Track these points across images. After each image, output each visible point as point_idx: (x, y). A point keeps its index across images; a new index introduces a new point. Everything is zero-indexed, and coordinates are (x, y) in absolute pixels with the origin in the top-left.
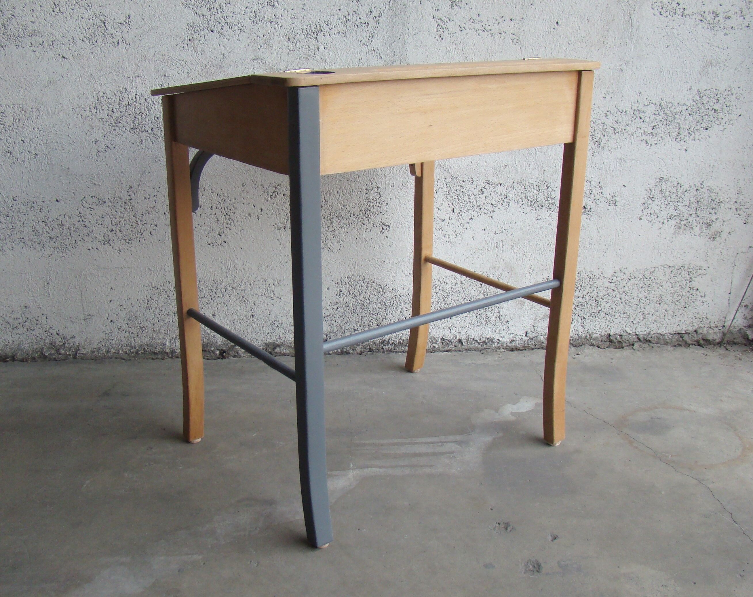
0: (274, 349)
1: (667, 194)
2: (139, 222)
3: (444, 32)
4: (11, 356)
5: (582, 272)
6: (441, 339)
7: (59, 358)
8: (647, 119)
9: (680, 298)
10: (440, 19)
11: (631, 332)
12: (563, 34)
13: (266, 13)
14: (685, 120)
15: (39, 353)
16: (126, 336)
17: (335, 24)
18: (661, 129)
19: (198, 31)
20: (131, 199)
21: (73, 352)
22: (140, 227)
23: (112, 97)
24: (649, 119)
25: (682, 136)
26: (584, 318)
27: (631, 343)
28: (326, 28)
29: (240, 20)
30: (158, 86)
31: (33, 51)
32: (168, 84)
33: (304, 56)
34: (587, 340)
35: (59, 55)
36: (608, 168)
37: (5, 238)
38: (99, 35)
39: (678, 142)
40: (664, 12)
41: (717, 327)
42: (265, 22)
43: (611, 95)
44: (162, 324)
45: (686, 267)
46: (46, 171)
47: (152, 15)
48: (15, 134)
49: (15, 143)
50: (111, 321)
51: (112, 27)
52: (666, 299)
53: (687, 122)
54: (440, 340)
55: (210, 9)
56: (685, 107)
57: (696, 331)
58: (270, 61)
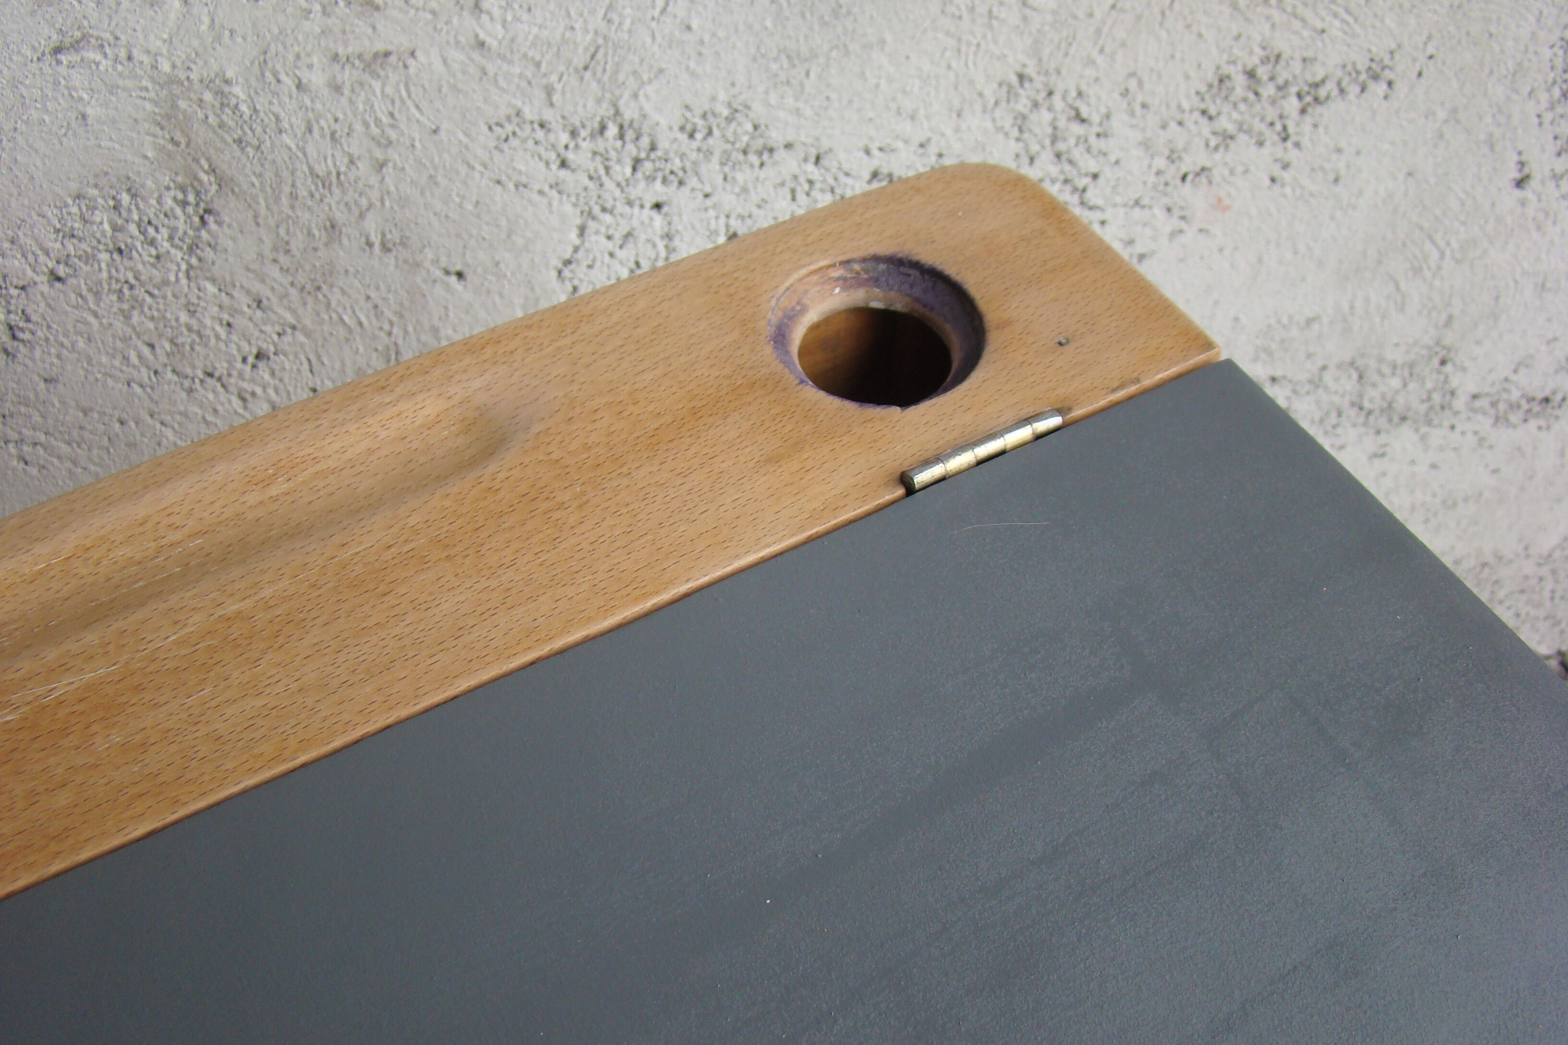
58: (156, 44)
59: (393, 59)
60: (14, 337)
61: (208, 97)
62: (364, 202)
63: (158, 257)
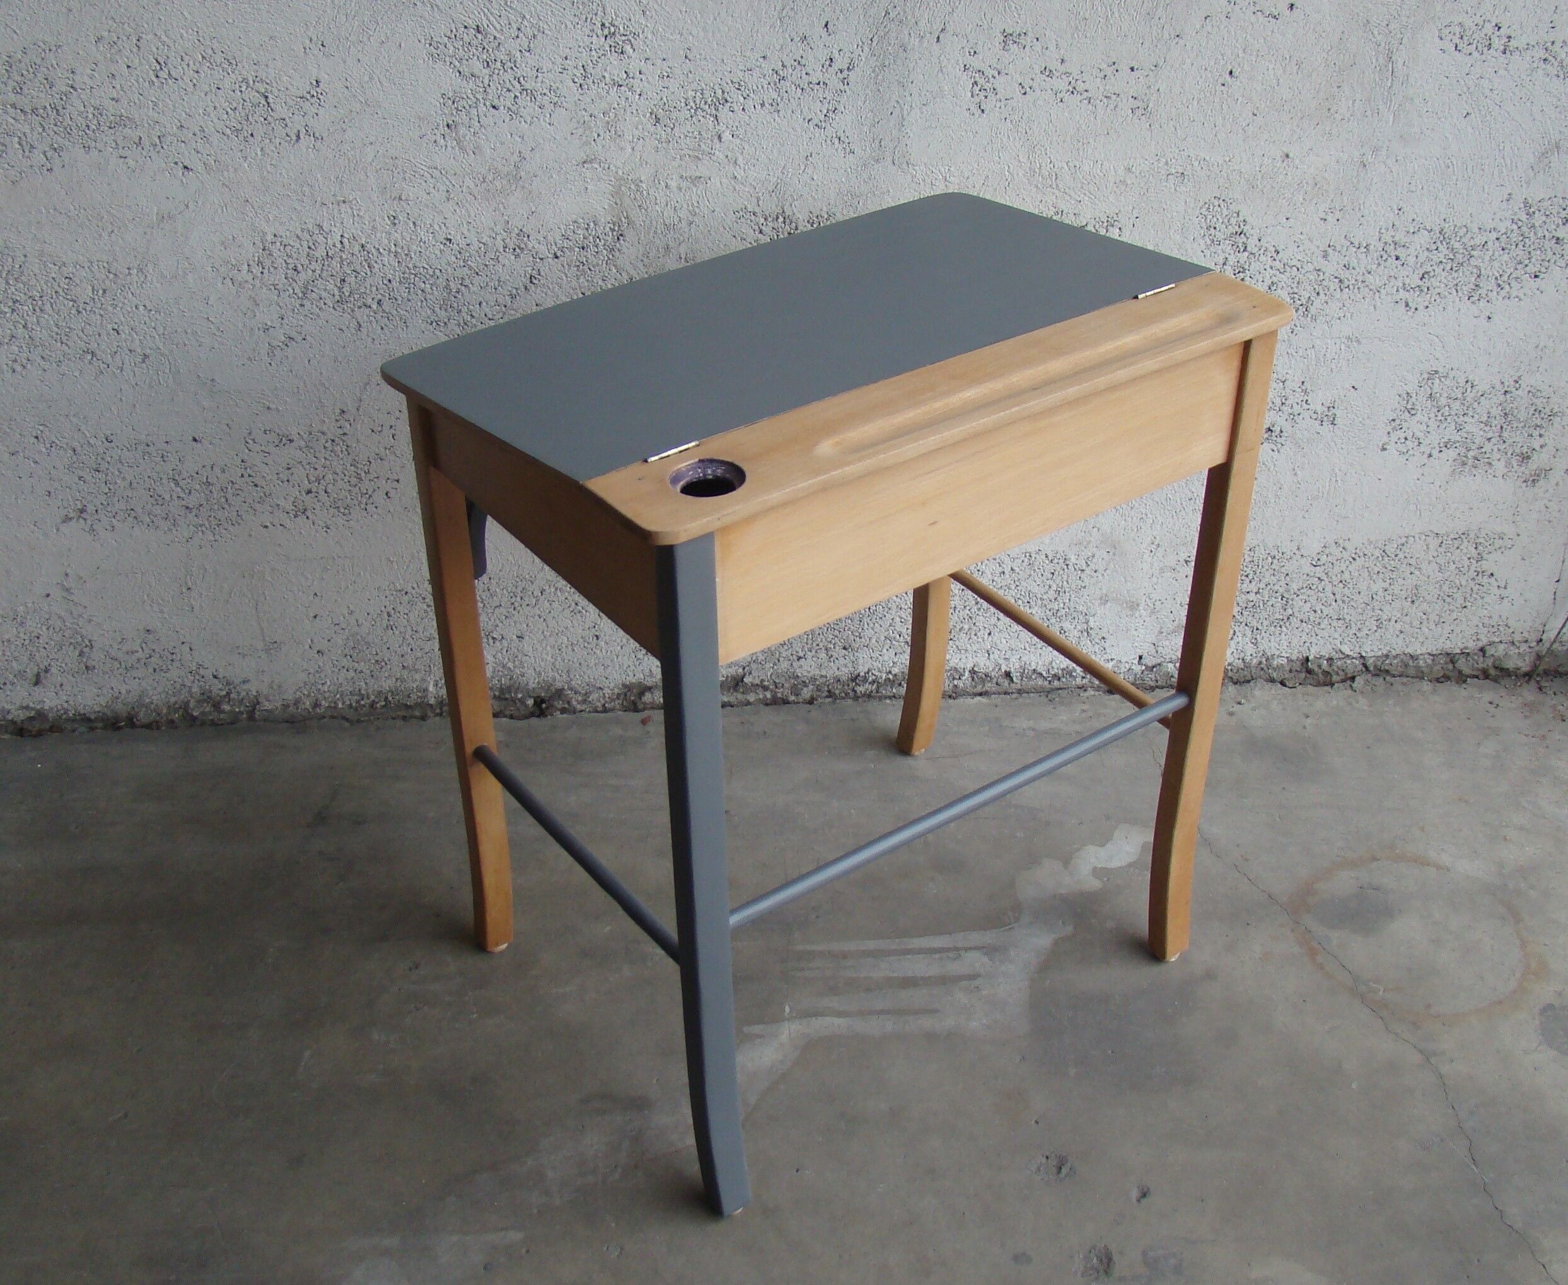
0: (641, 694)
1: (1443, 401)
2: (363, 475)
3: (986, 97)
4: (126, 717)
5: (1257, 548)
6: (970, 671)
7: (221, 720)
8: (1411, 260)
9: (1455, 590)
10: (979, 71)
11: (1351, 653)
12: (1243, 96)
13: (608, 69)
14: (1491, 260)
15: (181, 711)
16: (349, 677)
17: (755, 88)
18: (1440, 280)
19: (464, 108)
20: (345, 434)
21: (247, 706)
22: (366, 485)
23: (292, 244)
24: (1415, 258)
25: (1483, 292)
26: (1257, 629)
27: (1349, 675)
28: (736, 97)
29: (552, 84)
30: (386, 218)
31: (121, 157)
32: (408, 214)
33: (691, 153)
34: (1262, 669)
35: (176, 163)
36: (1322, 354)
37: (96, 511)
38: (256, 122)
39: (1473, 303)
40: (1465, 45)
41: (1526, 641)
42: (607, 87)
43: (1338, 215)
44: (419, 654)
45: (1472, 536)
46: (167, 386)
47: (366, 78)
48: (98, 317)
49: (99, 335)
50: (318, 652)
51: (283, 104)
52: (1425, 594)
53: (1496, 264)
54: (967, 673)
55: (488, 63)
56: (1494, 235)
57: (1482, 650)
58: (619, 164)
59: (702, 179)
60: (531, 282)
61: (633, 187)
62: (682, 238)
63: (597, 253)
